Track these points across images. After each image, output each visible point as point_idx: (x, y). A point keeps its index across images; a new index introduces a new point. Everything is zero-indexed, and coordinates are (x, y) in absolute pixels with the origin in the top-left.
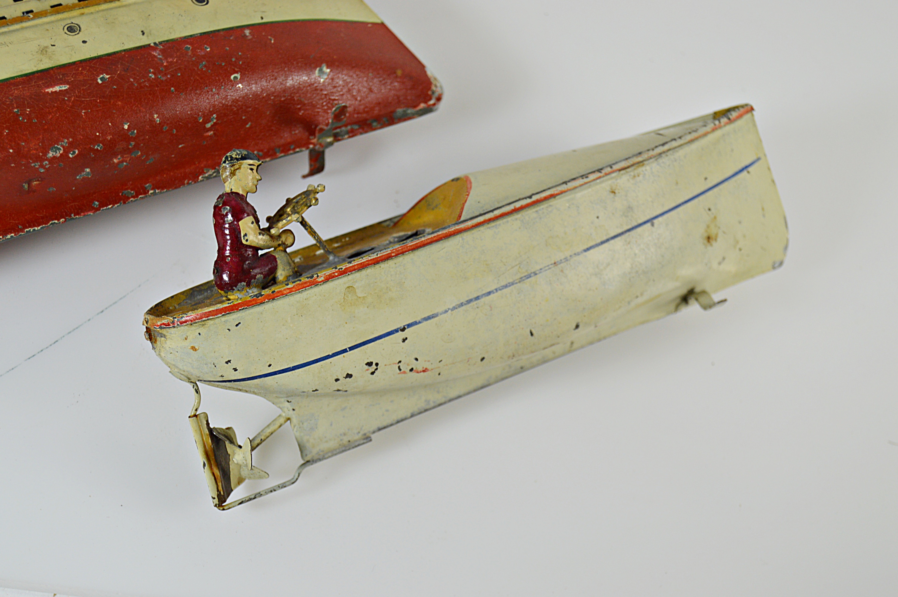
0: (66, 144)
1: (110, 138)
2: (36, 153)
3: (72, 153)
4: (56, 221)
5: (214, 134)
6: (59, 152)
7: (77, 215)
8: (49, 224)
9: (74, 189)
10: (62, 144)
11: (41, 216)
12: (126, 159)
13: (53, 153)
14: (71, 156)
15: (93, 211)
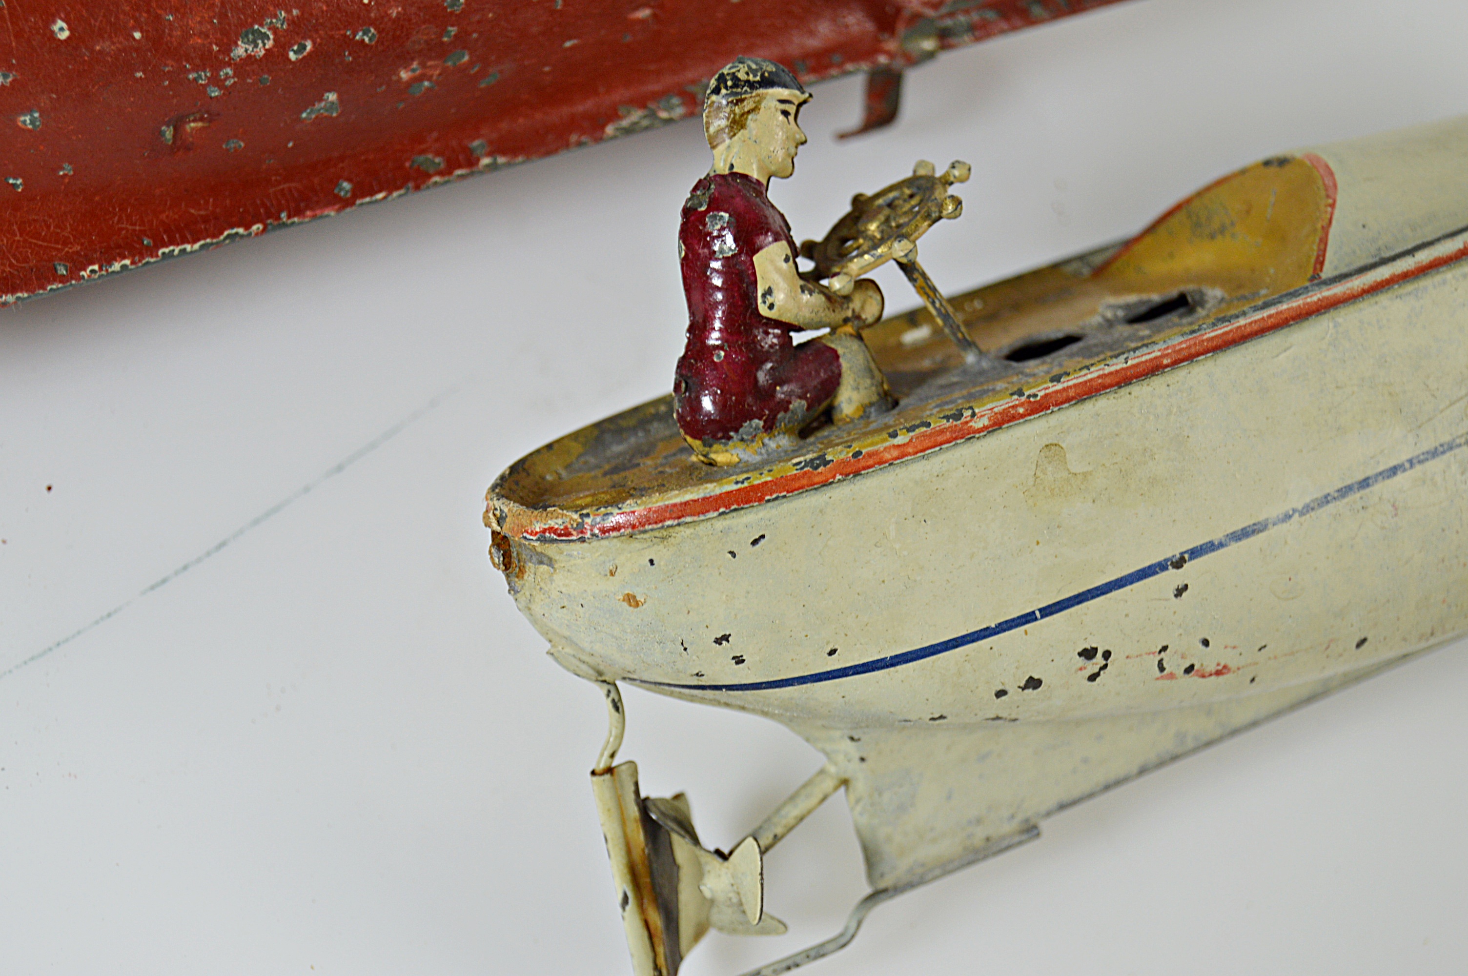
0: (282, 25)
1: (398, 13)
2: (204, 45)
3: (295, 48)
4: (241, 231)
5: (655, 16)
6: (264, 45)
7: (295, 216)
8: (222, 238)
9: (290, 145)
10: (271, 22)
11: (202, 216)
12: (429, 72)
13: (247, 46)
14: (292, 56)
15: (337, 207)
